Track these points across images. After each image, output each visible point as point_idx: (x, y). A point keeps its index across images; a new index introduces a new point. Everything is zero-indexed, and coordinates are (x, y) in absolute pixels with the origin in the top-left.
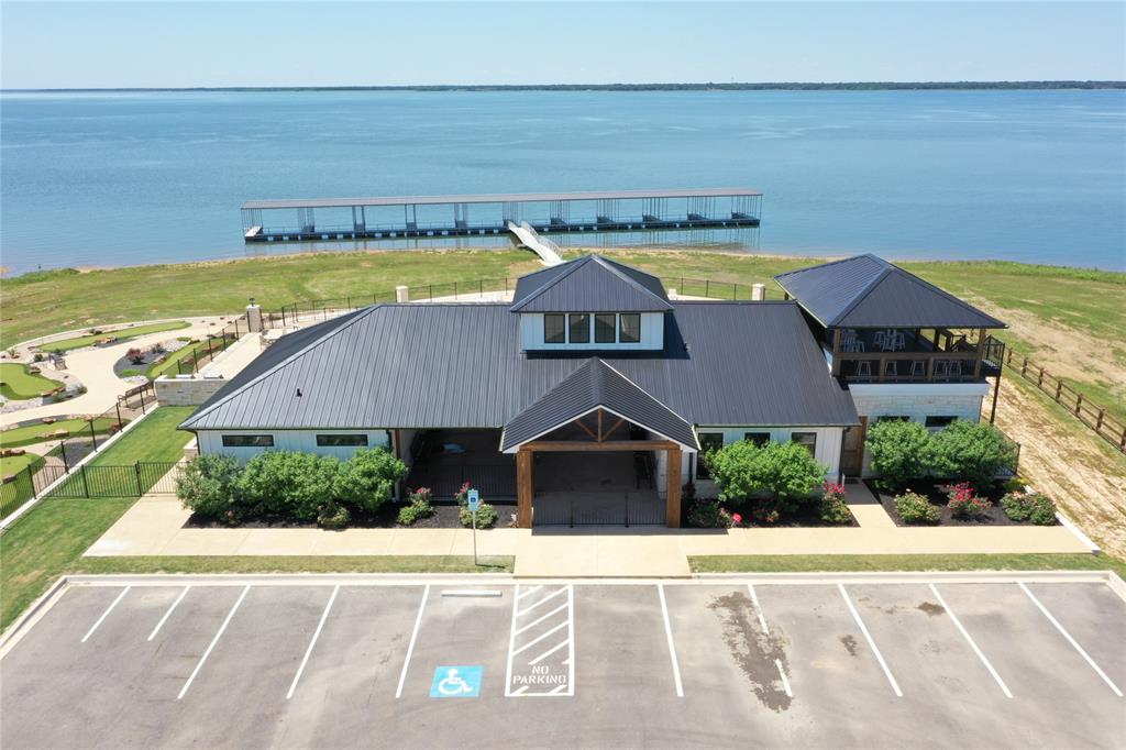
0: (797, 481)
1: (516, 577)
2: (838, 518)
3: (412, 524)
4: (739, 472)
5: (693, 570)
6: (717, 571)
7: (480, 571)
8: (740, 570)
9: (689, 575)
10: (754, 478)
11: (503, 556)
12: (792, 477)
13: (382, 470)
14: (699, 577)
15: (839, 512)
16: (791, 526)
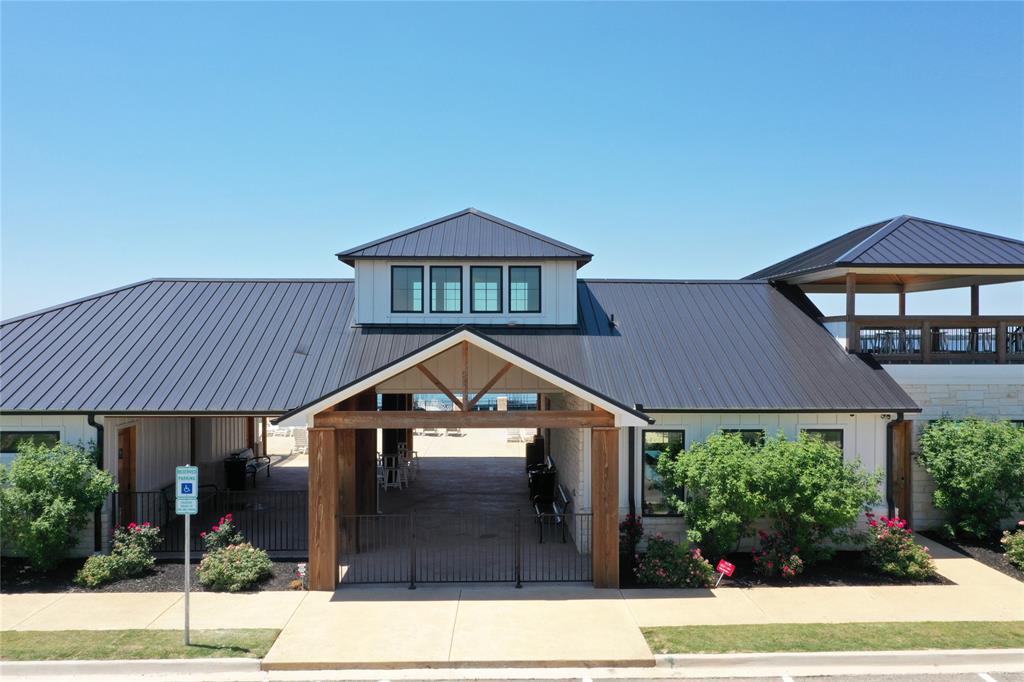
0: (832, 493)
1: (266, 668)
2: (913, 568)
3: (103, 585)
4: (723, 478)
5: (657, 650)
6: (708, 650)
7: (191, 655)
8: (758, 649)
9: (649, 656)
10: (752, 486)
11: (254, 631)
12: (817, 488)
13: (61, 480)
14: (671, 662)
15: (911, 558)
16: (827, 584)
